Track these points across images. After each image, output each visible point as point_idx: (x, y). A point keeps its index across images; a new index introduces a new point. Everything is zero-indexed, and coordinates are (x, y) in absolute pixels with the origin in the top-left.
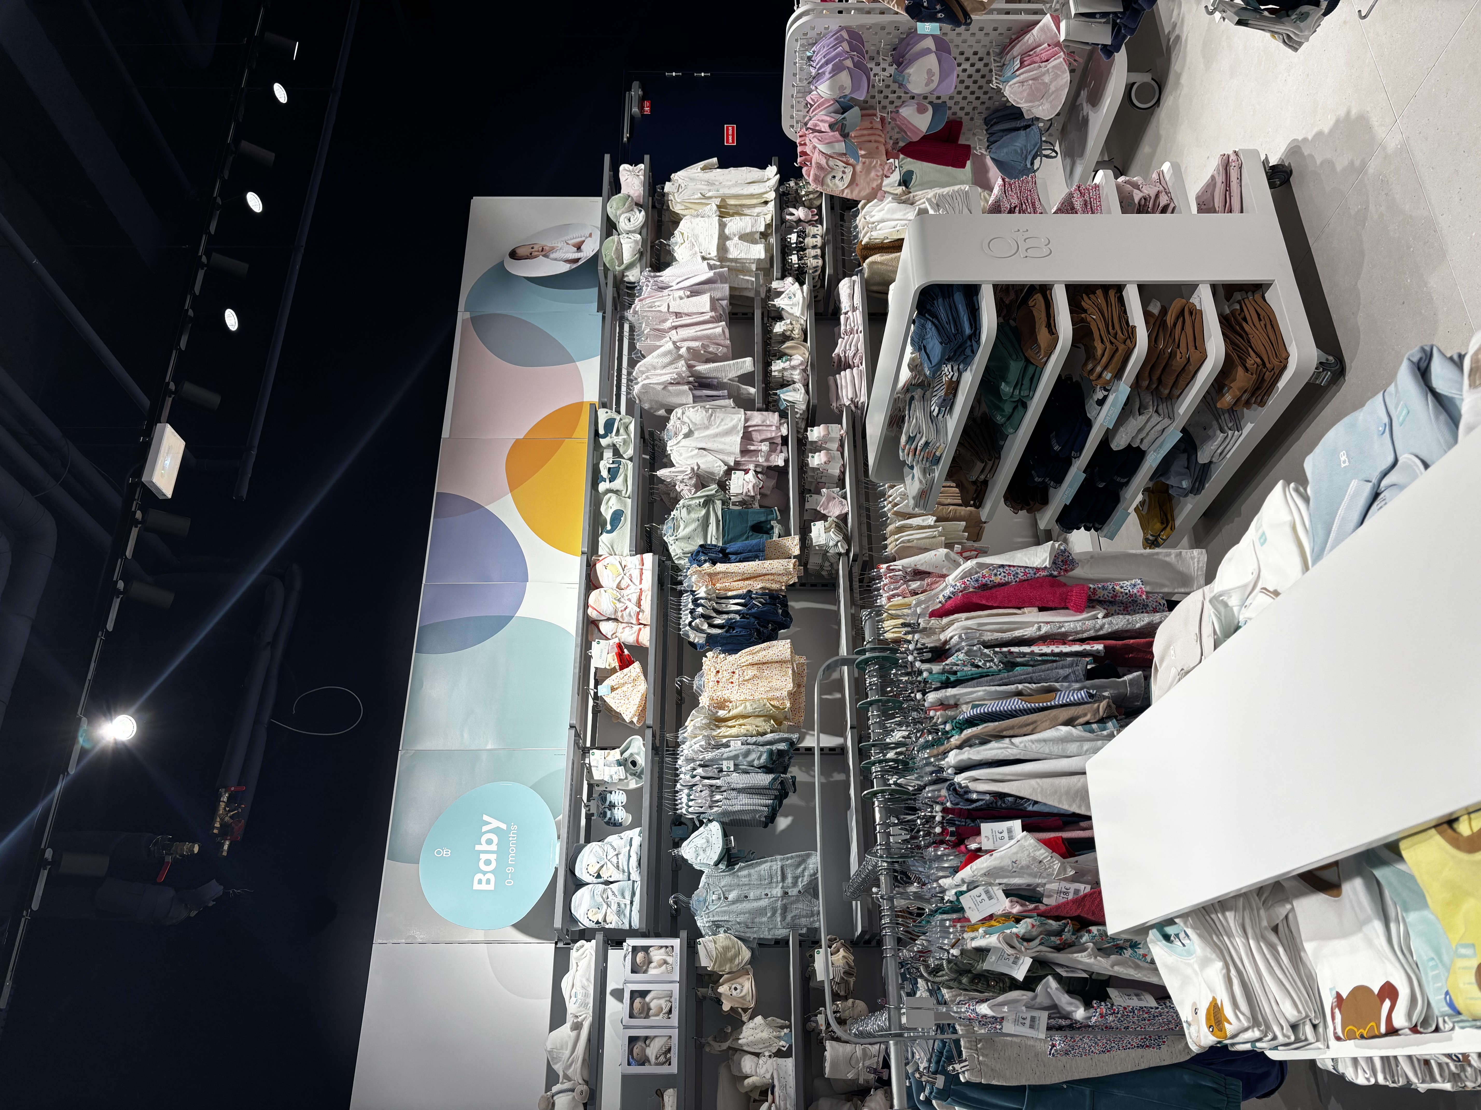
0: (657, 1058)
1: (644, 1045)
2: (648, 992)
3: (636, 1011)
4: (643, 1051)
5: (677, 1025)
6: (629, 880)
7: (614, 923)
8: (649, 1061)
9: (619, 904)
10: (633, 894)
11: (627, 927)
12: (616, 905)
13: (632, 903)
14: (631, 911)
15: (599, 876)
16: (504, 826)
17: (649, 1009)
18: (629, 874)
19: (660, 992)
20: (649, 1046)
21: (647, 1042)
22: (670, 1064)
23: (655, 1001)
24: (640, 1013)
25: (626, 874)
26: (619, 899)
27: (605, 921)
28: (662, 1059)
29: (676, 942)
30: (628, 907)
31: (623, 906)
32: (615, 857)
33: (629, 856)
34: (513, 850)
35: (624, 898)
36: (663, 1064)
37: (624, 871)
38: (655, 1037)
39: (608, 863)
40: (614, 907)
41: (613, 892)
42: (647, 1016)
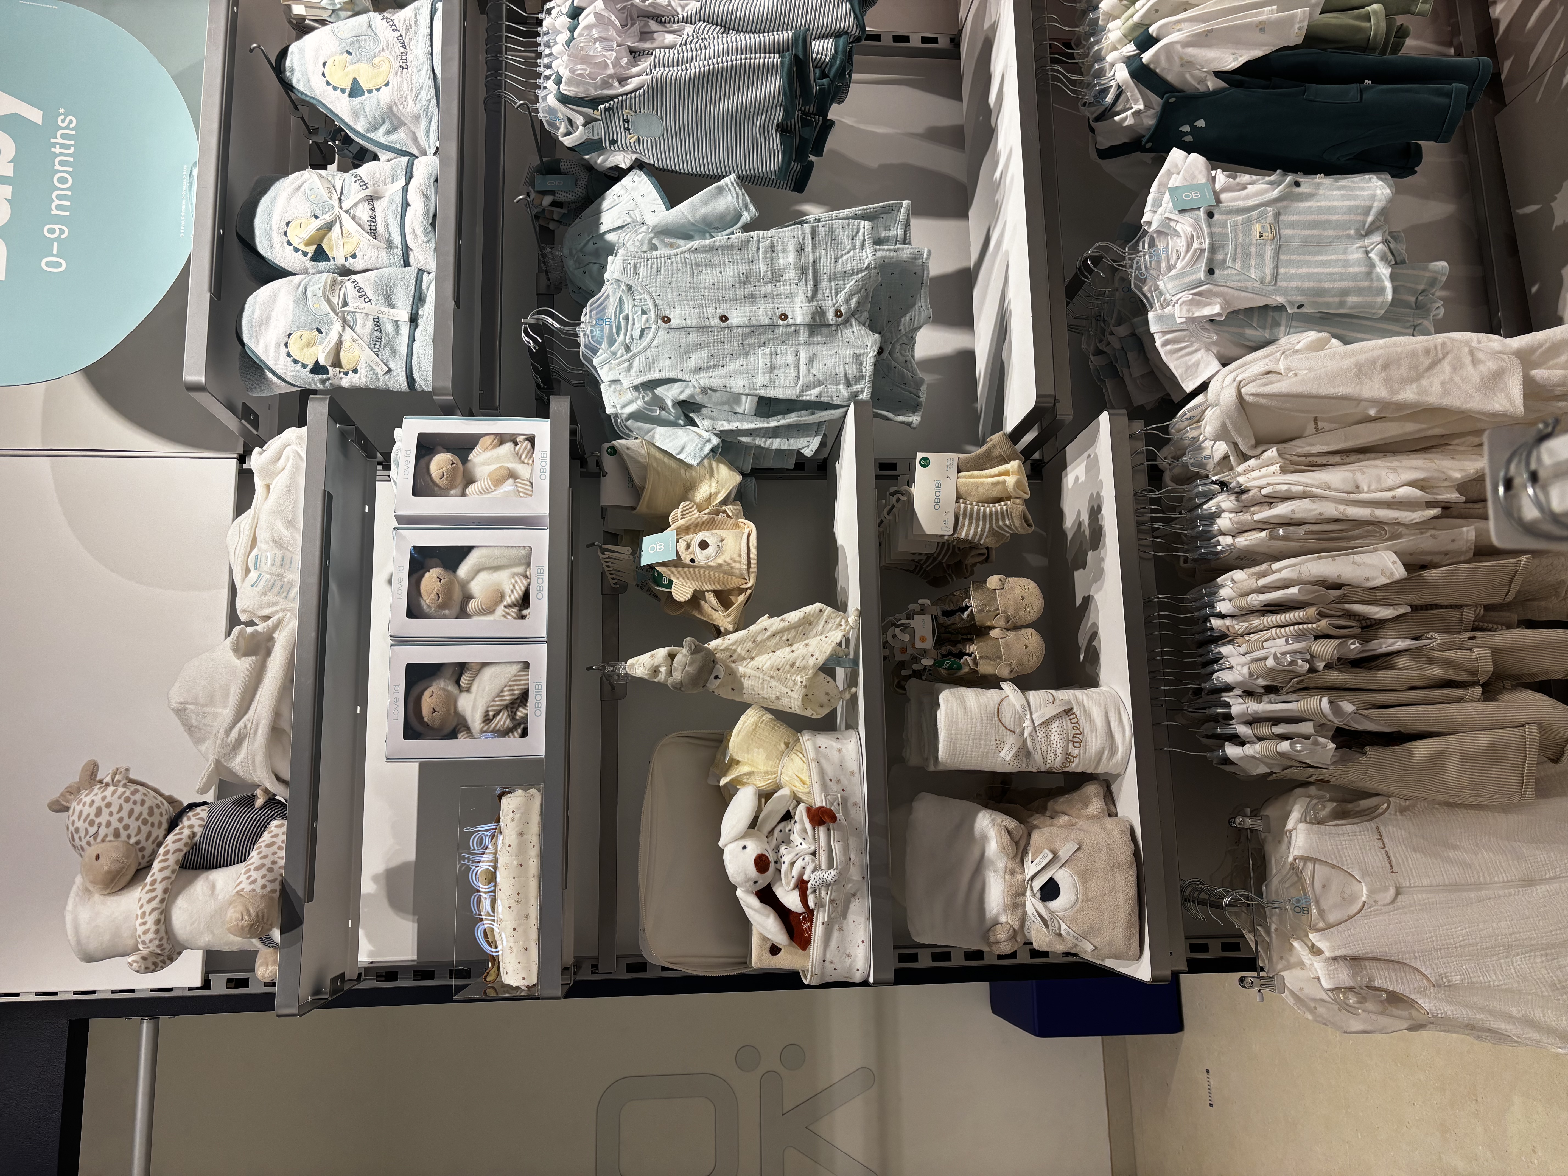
0: (487, 720)
1: (452, 688)
2: (464, 551)
3: (427, 600)
4: (451, 702)
5: (544, 633)
6: (407, 264)
7: (362, 371)
8: (468, 729)
9: (377, 323)
10: (419, 299)
11: (399, 382)
12: (370, 324)
13: (414, 320)
14: (412, 340)
15: (320, 255)
16: (35, 115)
17: (467, 597)
18: (406, 249)
19: (497, 552)
20: (468, 690)
21: (464, 681)
22: (524, 734)
23: (483, 576)
24: (443, 606)
25: (398, 252)
26: (378, 307)
27: (337, 363)
28: (503, 721)
29: (541, 428)
30: (405, 330)
31: (389, 327)
32: (366, 206)
33: (405, 204)
34: (63, 180)
35: (392, 306)
36: (505, 733)
37: (390, 245)
38: (485, 665)
39: (345, 217)
40: (365, 328)
41: (360, 289)
42: (463, 613)
